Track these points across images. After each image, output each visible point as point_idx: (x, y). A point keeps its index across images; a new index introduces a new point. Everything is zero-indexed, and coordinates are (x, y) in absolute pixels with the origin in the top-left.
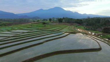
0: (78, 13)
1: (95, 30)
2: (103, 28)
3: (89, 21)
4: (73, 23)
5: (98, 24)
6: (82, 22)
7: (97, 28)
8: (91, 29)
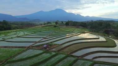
0: (81, 15)
1: (98, 32)
2: (104, 30)
3: (93, 24)
4: (78, 26)
5: (100, 27)
6: (86, 25)
7: (99, 30)
8: (95, 31)
